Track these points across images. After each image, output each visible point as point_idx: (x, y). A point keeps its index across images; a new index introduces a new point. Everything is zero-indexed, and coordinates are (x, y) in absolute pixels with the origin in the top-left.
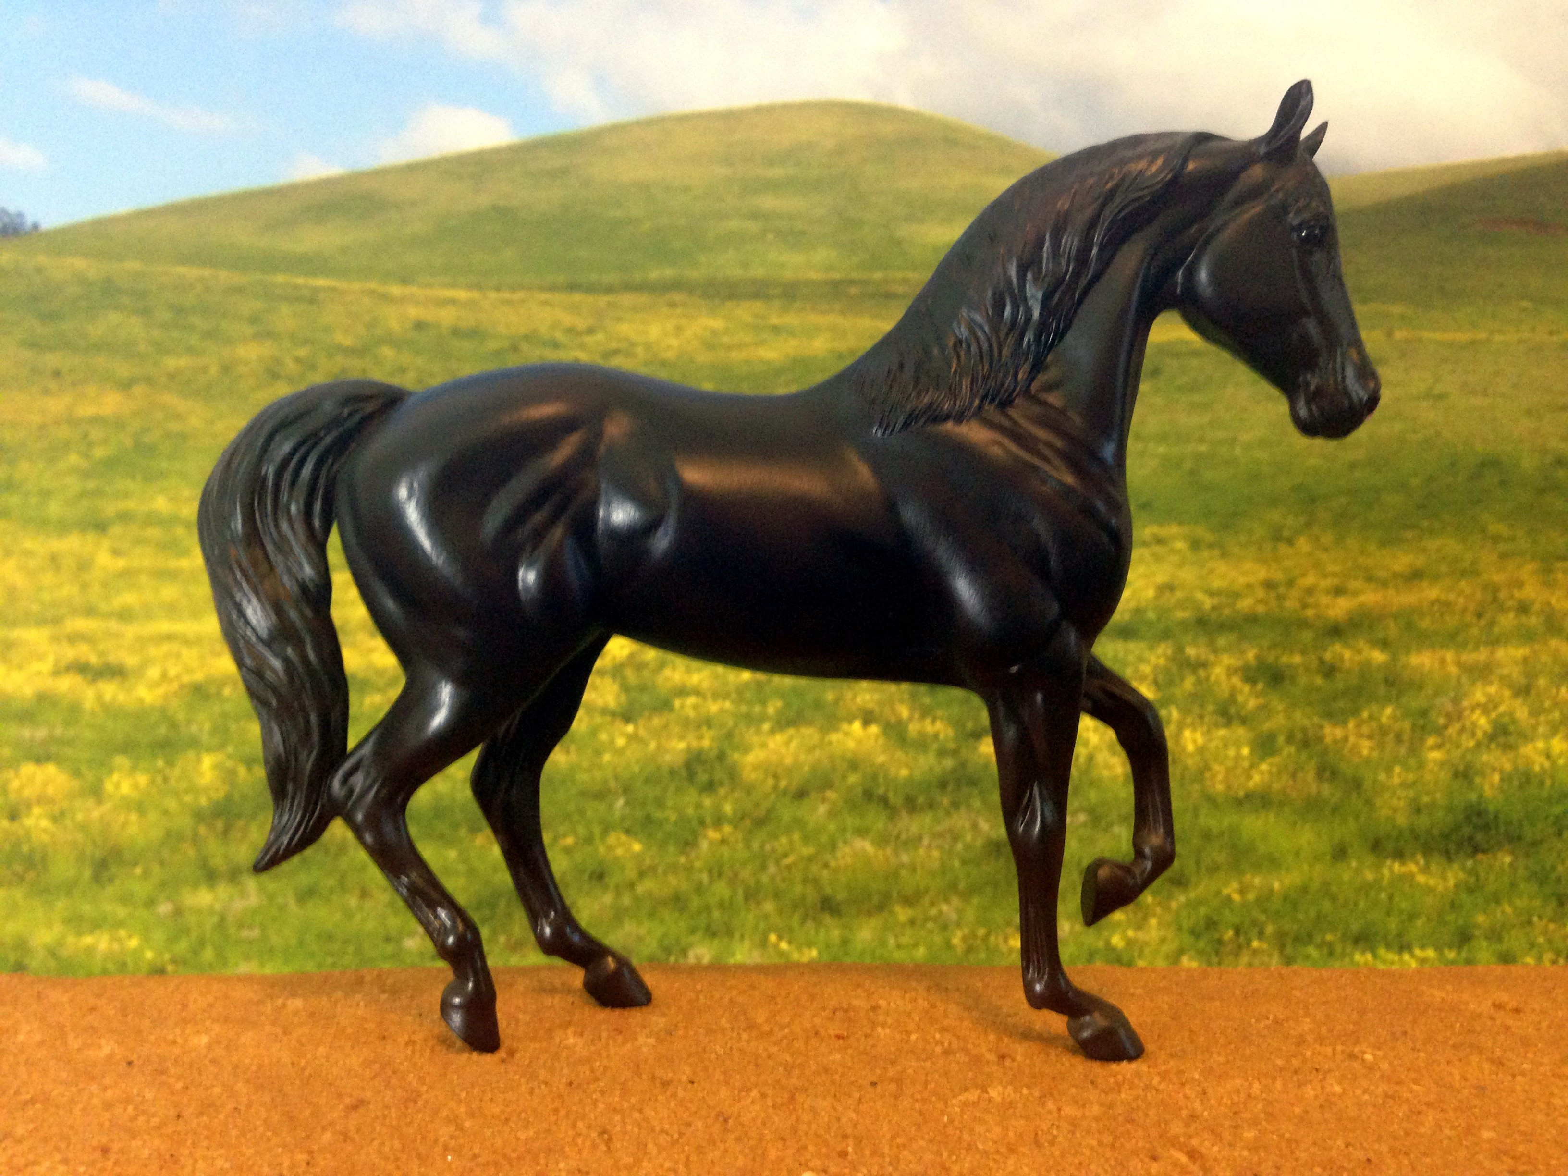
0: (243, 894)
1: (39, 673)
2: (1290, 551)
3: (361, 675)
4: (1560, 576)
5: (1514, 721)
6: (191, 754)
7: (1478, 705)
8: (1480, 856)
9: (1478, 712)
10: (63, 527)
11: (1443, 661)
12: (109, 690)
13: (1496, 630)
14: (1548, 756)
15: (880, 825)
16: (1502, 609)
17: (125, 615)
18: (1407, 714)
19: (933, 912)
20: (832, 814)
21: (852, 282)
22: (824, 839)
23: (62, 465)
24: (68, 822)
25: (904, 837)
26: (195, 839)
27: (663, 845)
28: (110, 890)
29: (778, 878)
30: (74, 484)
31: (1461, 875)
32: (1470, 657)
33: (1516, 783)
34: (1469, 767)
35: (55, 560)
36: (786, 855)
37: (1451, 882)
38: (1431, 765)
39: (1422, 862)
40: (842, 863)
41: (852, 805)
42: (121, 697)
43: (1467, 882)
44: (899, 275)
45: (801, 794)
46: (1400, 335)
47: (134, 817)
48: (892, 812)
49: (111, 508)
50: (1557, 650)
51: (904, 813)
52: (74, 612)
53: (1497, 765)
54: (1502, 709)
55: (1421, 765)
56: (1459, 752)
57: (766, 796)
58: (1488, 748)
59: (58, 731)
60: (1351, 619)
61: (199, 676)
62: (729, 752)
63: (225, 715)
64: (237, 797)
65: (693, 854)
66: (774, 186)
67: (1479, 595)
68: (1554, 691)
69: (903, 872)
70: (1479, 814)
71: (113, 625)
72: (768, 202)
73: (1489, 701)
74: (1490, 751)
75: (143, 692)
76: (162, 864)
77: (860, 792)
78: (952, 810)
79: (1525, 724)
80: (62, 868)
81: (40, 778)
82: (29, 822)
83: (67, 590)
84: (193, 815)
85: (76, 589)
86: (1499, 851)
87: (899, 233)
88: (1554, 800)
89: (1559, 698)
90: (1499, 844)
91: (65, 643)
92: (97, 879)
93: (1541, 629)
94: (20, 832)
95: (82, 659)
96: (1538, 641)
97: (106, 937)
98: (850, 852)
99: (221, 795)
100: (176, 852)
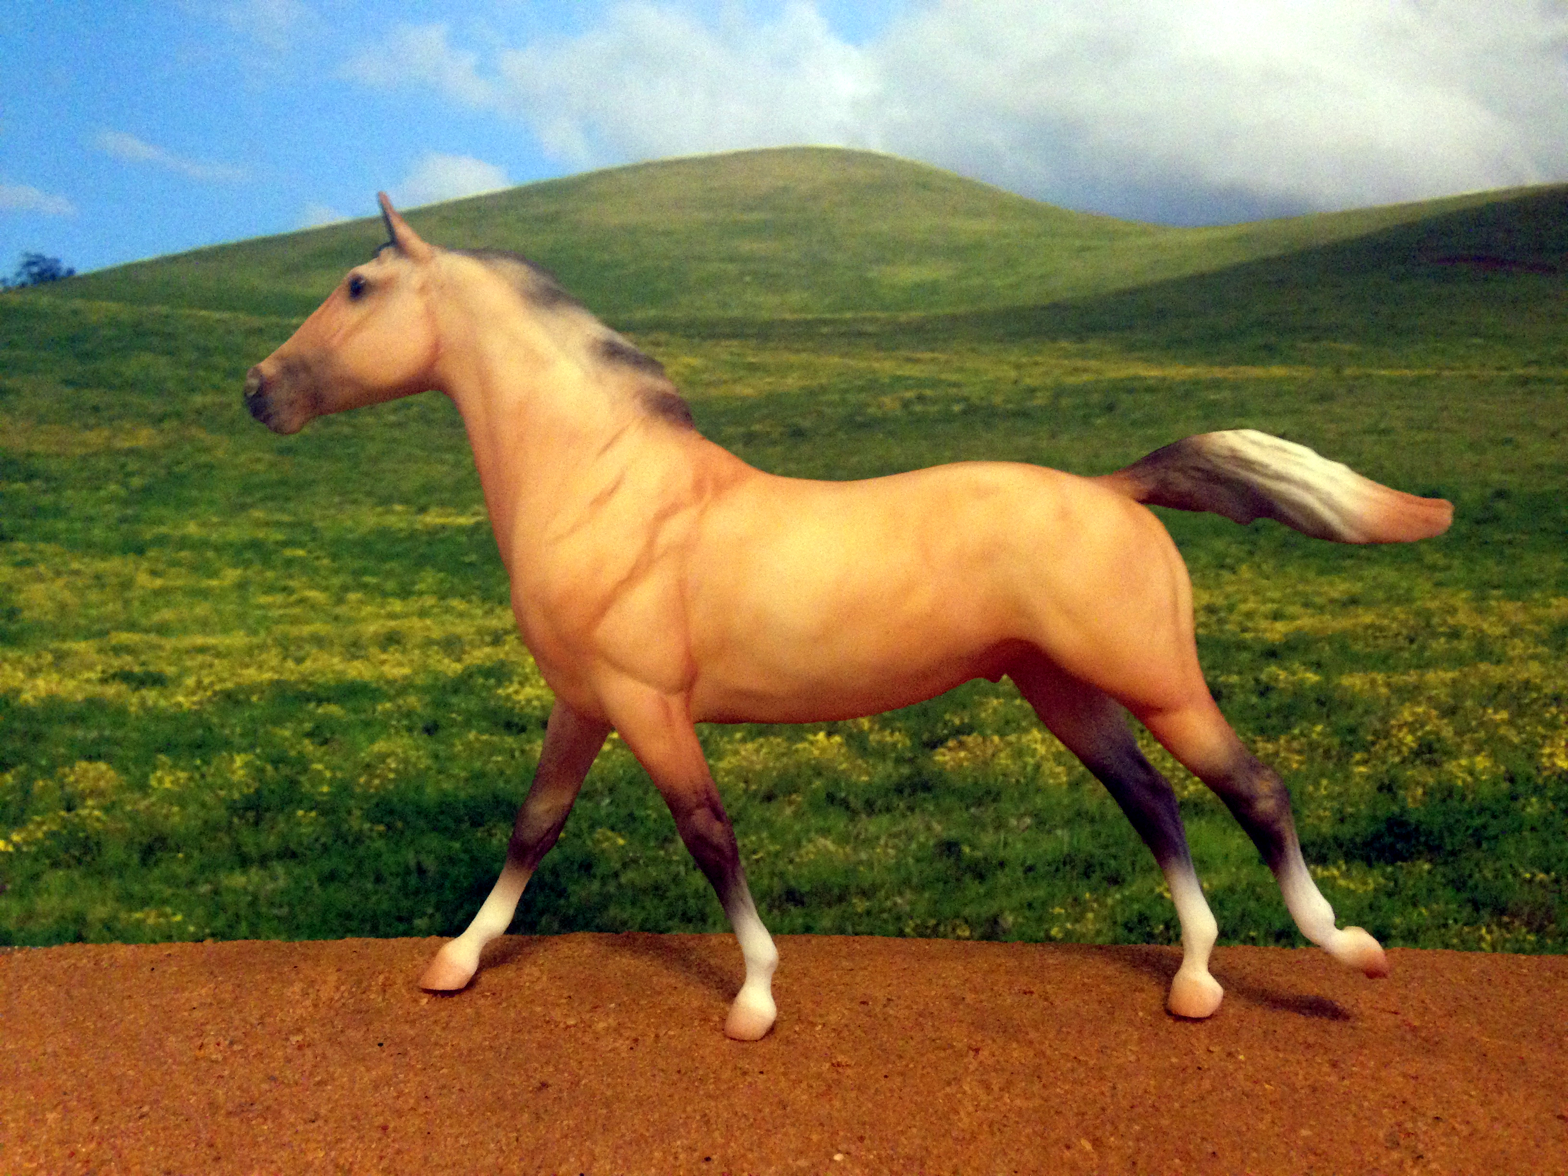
0: (274, 878)
1: (88, 681)
2: (1233, 578)
3: (374, 685)
4: (1493, 603)
5: (1439, 740)
6: (225, 754)
7: (1406, 724)
8: (1399, 863)
9: (1405, 730)
10: (106, 550)
11: (1373, 682)
12: (151, 695)
13: (1427, 654)
14: (1471, 773)
15: (842, 825)
16: (1435, 635)
17: (163, 630)
18: (1335, 732)
19: (889, 903)
20: (797, 815)
21: (825, 322)
22: (789, 837)
23: (102, 493)
24: (118, 813)
25: (862, 837)
26: (230, 829)
27: (644, 840)
28: (156, 872)
30: (114, 511)
31: (1381, 880)
32: (1398, 679)
33: (1438, 796)
34: (1393, 780)
35: (99, 579)
36: (755, 852)
37: (1371, 886)
38: (1357, 779)
39: (1344, 867)
40: (806, 860)
41: (816, 808)
42: (162, 703)
43: (1385, 886)
44: (868, 314)
45: (769, 798)
46: (1348, 372)
47: (176, 809)
48: (853, 814)
49: (149, 533)
50: (1486, 672)
51: (864, 816)
52: (118, 628)
53: (1421, 779)
54: (1428, 728)
55: (1347, 777)
56: (1385, 767)
57: (737, 799)
58: (1413, 762)
59: (107, 733)
60: (1287, 642)
61: (229, 685)
63: (253, 719)
64: (266, 793)
66: (751, 230)
67: (1412, 621)
68: (1481, 711)
69: (861, 868)
70: (1401, 824)
71: (153, 638)
72: (746, 246)
73: (1416, 721)
74: (1414, 767)
75: (181, 699)
76: (201, 850)
77: (824, 796)
78: (909, 813)
79: (1449, 742)
80: (114, 853)
81: (91, 774)
82: (84, 812)
83: (110, 607)
84: (228, 808)
85: (119, 606)
86: (1419, 859)
87: (870, 275)
88: (1475, 812)
89: (1485, 719)
90: (1420, 853)
91: (111, 653)
92: (144, 862)
93: (1471, 653)
94: (77, 820)
95: (127, 668)
96: (1467, 665)
97: (153, 914)
98: (814, 850)
99: (252, 790)
100: (214, 839)
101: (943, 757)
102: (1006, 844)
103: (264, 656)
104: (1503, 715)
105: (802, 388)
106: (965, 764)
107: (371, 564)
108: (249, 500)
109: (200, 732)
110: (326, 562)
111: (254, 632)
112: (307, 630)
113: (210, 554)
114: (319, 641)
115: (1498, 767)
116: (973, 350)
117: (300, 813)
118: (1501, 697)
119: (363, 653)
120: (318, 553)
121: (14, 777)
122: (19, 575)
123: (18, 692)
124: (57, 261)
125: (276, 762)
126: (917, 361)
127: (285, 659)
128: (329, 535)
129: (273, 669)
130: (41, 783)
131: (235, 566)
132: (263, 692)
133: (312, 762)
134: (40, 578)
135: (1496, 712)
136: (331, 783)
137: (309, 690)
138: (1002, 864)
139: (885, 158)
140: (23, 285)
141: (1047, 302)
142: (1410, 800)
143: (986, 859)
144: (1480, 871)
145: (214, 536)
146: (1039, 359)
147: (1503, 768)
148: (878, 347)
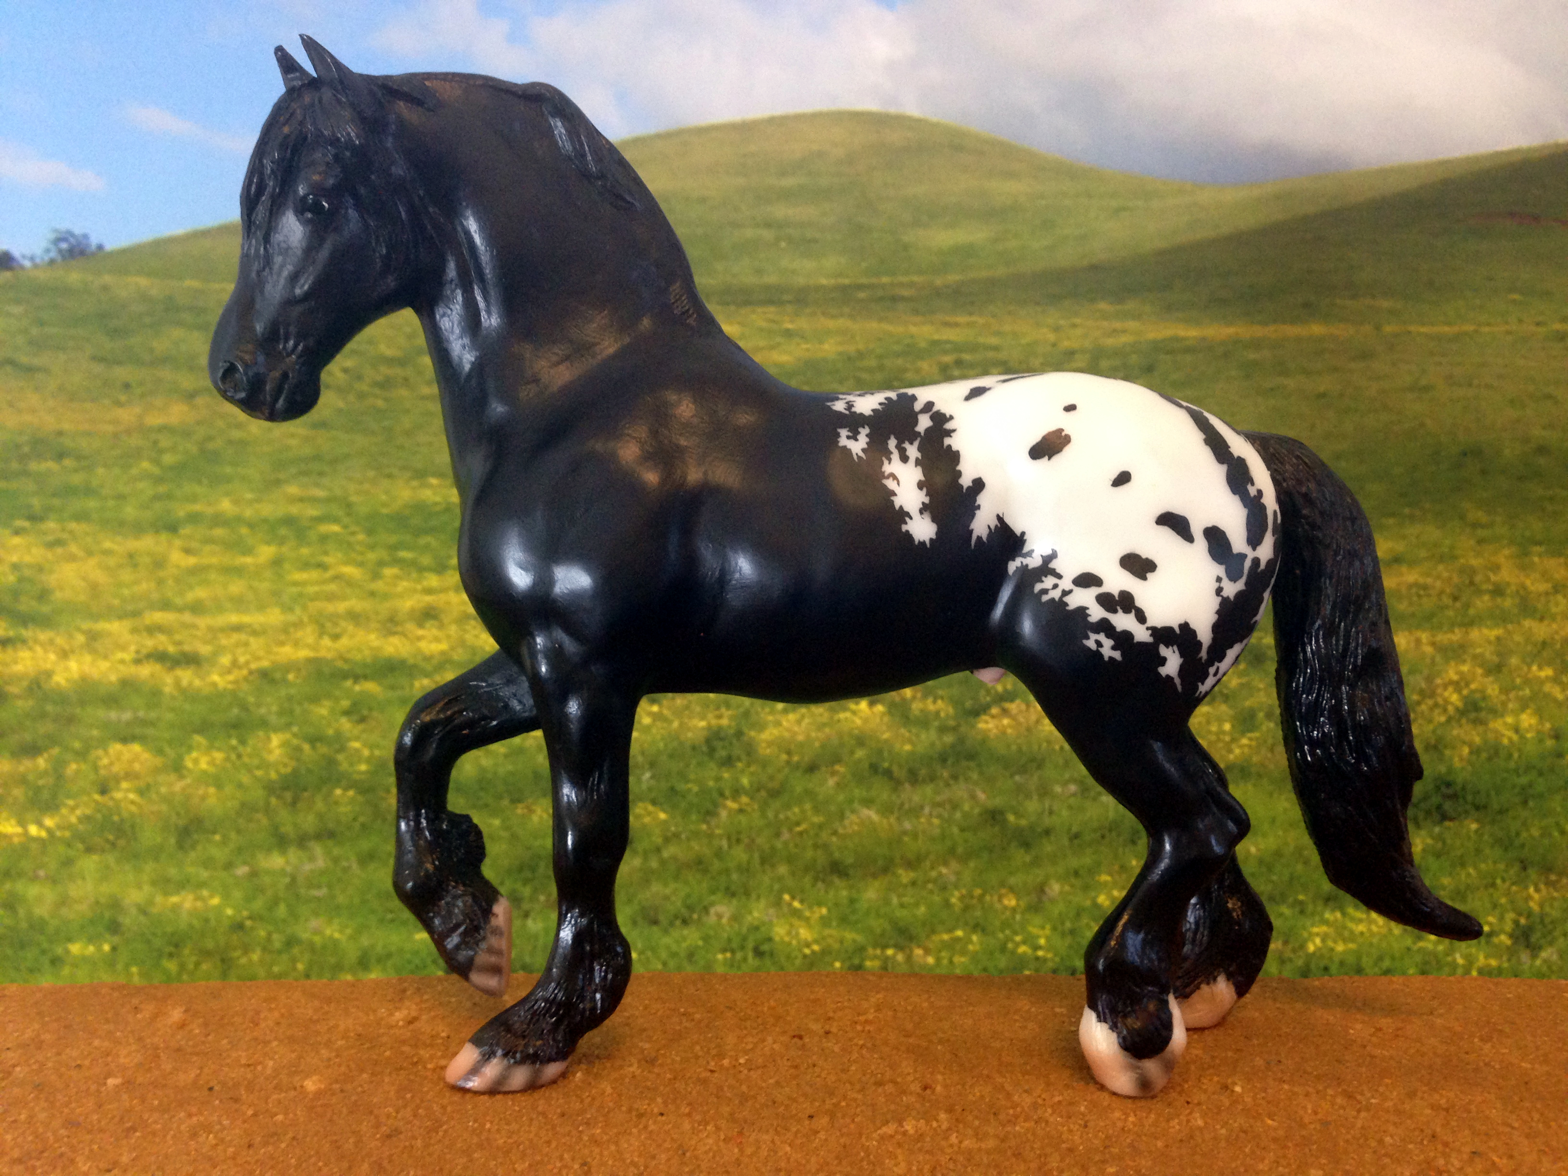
0: (312, 859)
1: (122, 661)
3: (411, 661)
4: (1536, 559)
5: (1484, 698)
6: (261, 733)
7: (1451, 682)
8: (1447, 823)
9: (1450, 689)
10: (138, 529)
11: (1418, 641)
12: (186, 676)
13: (1472, 611)
14: (1517, 730)
15: (885, 796)
16: (1479, 592)
17: (197, 608)
19: (934, 874)
20: (841, 786)
21: (860, 287)
22: (833, 808)
23: (134, 471)
24: (153, 795)
25: (907, 806)
26: (267, 810)
27: (686, 814)
28: (193, 855)
29: (791, 845)
30: (146, 489)
31: (1429, 841)
32: (1443, 638)
33: (1484, 755)
34: (1439, 740)
35: (132, 558)
36: (798, 824)
40: (849, 830)
41: (859, 778)
42: (197, 683)
44: (904, 279)
45: (812, 768)
46: (1388, 329)
47: (212, 790)
48: (896, 784)
49: (181, 511)
50: (1530, 628)
51: (907, 785)
52: (154, 606)
53: (1467, 738)
54: (1473, 686)
56: (1431, 727)
57: (779, 771)
58: (1459, 721)
59: (141, 714)
61: (265, 664)
62: (745, 730)
63: (290, 698)
64: (303, 772)
65: (714, 822)
66: (787, 195)
67: (1456, 579)
68: (1525, 668)
69: (906, 839)
70: (1448, 785)
71: (187, 617)
72: (781, 211)
73: (1461, 679)
74: (1461, 726)
75: (216, 678)
76: (239, 832)
77: (867, 766)
78: (952, 782)
79: (1495, 701)
80: (149, 836)
81: (126, 756)
82: (118, 795)
83: (144, 586)
84: (264, 788)
85: (153, 585)
86: (1466, 818)
87: (906, 239)
88: (1521, 771)
89: (1530, 676)
90: (1466, 812)
91: (145, 634)
92: (180, 846)
93: (1516, 611)
94: (111, 803)
95: (161, 648)
96: (1512, 622)
97: (190, 897)
98: (857, 820)
99: (289, 770)
100: (250, 820)
101: (987, 725)
102: (1051, 812)
103: (300, 634)
104: (1548, 672)
105: (840, 354)
106: (1009, 731)
107: (408, 538)
108: (282, 476)
109: (235, 711)
110: (361, 537)
111: (291, 610)
112: (341, 607)
113: (244, 531)
114: (355, 617)
115: (1542, 724)
116: (1010, 313)
117: (338, 792)
118: (1545, 654)
119: (399, 629)
120: (353, 528)
121: (46, 761)
122: (49, 555)
123: (49, 674)
124: (86, 236)
125: (314, 740)
126: (957, 325)
127: (321, 635)
128: (363, 510)
129: (308, 646)
130: (74, 766)
131: (268, 543)
132: (299, 670)
133: (349, 740)
134: (72, 558)
135: (1540, 668)
136: (368, 761)
137: (346, 667)
138: (1047, 832)
139: (919, 121)
140: (52, 262)
141: (1085, 263)
142: (1456, 759)
143: (1032, 828)
144: (1528, 830)
145: (248, 513)
146: (1078, 321)
147: (1548, 725)
148: (916, 312)
